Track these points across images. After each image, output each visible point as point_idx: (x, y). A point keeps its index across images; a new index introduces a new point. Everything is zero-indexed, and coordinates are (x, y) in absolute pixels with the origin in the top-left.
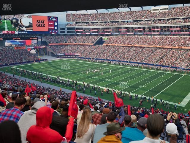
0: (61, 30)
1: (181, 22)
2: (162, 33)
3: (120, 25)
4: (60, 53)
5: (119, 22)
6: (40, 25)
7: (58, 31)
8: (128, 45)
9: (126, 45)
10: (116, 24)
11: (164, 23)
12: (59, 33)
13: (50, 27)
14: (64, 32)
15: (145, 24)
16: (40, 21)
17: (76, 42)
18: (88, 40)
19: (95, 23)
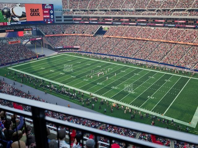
0: (57, 19)
1: (186, 14)
2: (166, 25)
3: (122, 14)
4: (58, 47)
5: (120, 10)
6: (34, 14)
7: (54, 20)
8: (131, 38)
9: (129, 38)
10: (118, 12)
11: (169, 15)
12: (55, 22)
13: (45, 16)
14: (61, 20)
15: (149, 14)
16: (34, 10)
17: (74, 33)
18: (87, 30)
19: (95, 10)
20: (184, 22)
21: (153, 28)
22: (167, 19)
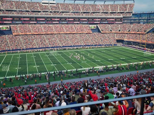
1: (72, 15)
2: (61, 22)
3: (21, 14)
5: (16, 11)
11: (61, 15)
20: (72, 19)
21: (51, 25)
22: (61, 18)
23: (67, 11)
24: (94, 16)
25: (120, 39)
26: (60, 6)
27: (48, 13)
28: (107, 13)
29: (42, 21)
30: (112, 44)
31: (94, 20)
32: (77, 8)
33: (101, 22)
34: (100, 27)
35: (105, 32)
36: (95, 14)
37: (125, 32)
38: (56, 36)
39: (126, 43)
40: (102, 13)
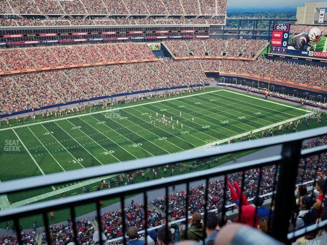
20: (114, 33)
21: (70, 47)
22: (89, 31)
23: (101, 15)
24: (157, 25)
25: (211, 71)
26: (82, 3)
27: (63, 21)
28: (179, 17)
29: (50, 38)
30: (201, 83)
31: (157, 32)
32: (120, 8)
33: (170, 37)
34: (168, 46)
35: (181, 58)
36: (157, 20)
37: (217, 57)
38: (87, 72)
39: (223, 80)
40: (170, 17)
